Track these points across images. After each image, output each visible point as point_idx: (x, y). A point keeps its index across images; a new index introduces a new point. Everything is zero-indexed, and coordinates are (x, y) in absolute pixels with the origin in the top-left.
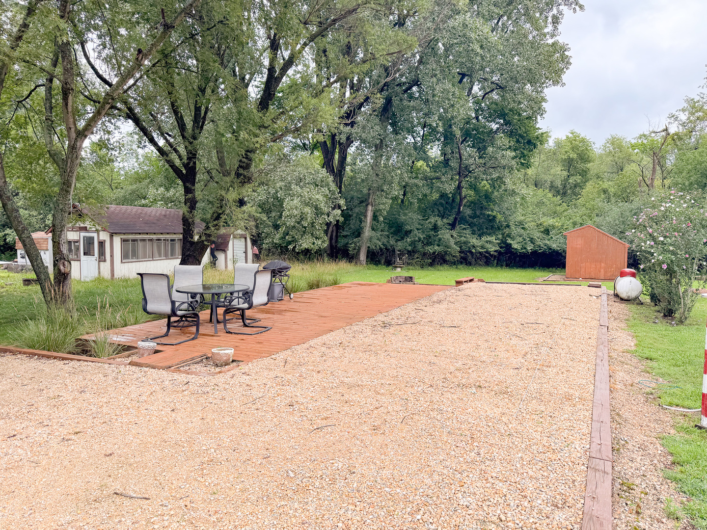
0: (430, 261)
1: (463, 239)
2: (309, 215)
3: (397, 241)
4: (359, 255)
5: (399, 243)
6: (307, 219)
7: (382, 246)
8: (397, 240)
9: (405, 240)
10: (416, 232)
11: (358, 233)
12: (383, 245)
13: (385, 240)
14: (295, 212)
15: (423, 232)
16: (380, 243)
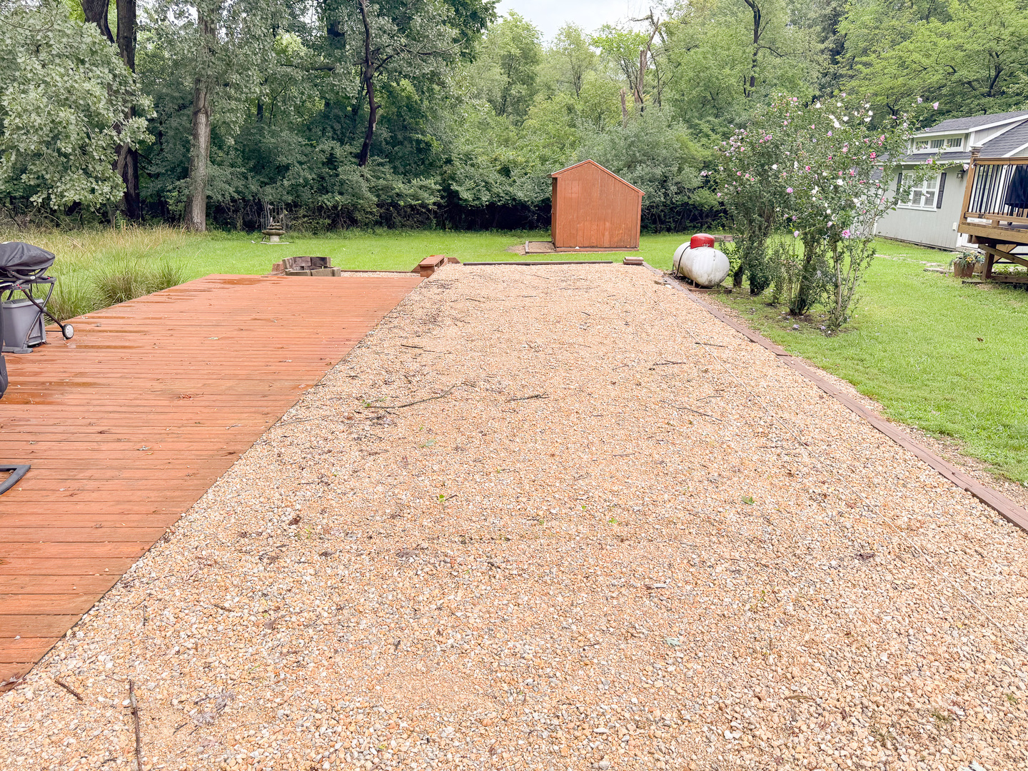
0: (328, 221)
1: (382, 182)
2: (72, 127)
3: (263, 184)
4: (191, 212)
5: (268, 189)
6: (67, 137)
7: (236, 196)
8: (262, 182)
9: (279, 184)
10: (297, 168)
11: (184, 171)
12: (238, 192)
13: (240, 184)
14: (38, 120)
15: (311, 169)
16: (231, 190)
